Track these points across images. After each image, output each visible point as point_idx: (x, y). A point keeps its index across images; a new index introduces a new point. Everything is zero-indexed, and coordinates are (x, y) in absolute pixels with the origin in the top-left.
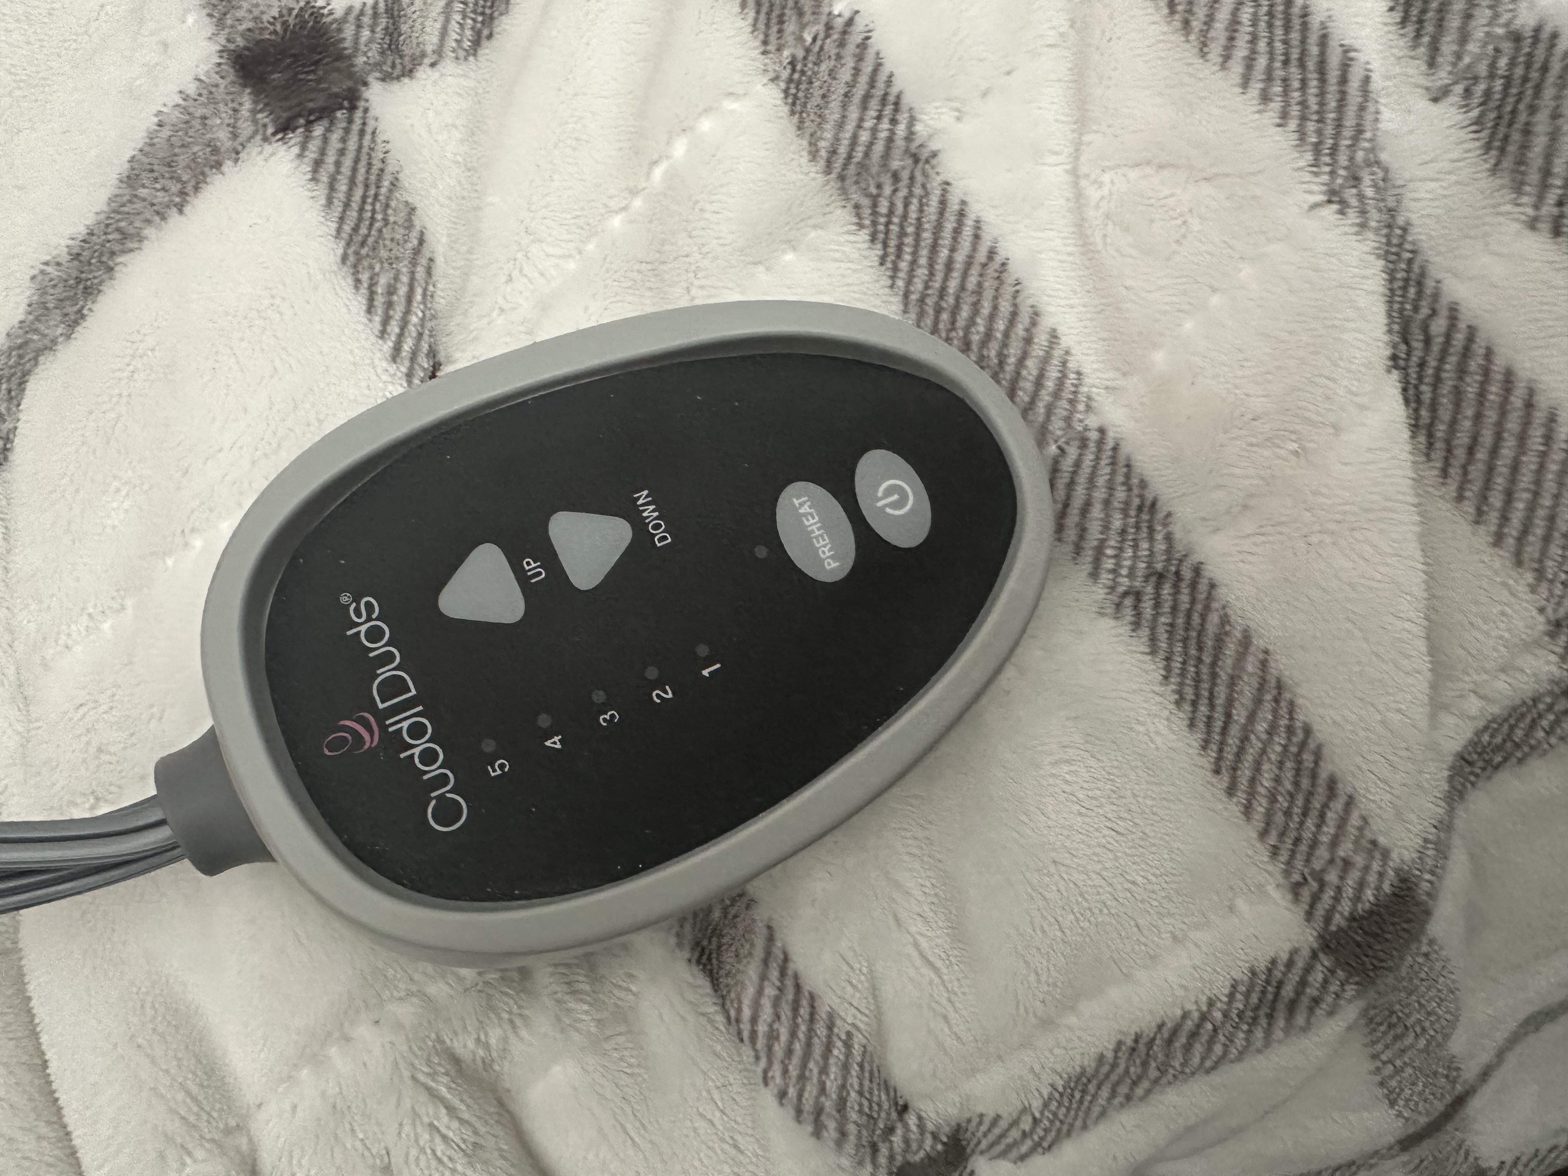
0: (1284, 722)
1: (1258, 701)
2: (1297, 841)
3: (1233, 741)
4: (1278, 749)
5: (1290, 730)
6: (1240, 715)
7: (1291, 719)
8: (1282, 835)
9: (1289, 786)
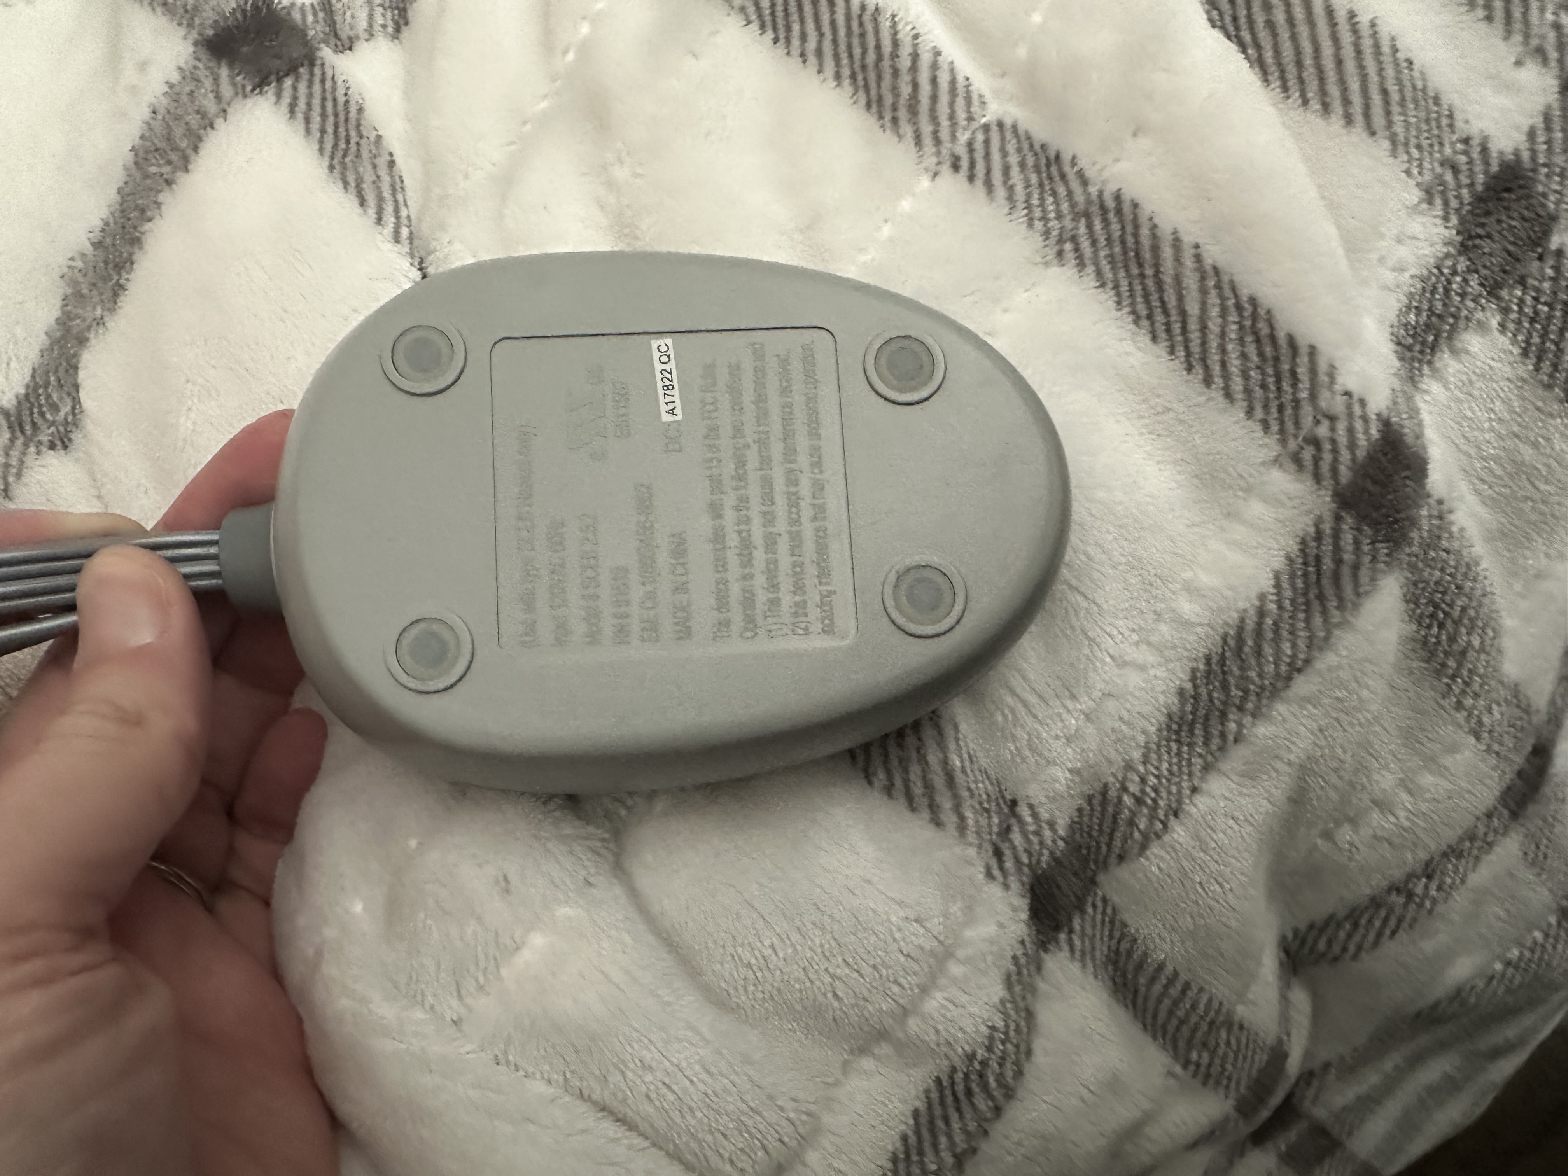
0: (1231, 302)
1: (1204, 291)
2: (1281, 408)
3: (1195, 336)
4: (1234, 327)
5: (1239, 307)
6: (1193, 309)
7: (1236, 296)
8: (1266, 407)
9: (1255, 359)
